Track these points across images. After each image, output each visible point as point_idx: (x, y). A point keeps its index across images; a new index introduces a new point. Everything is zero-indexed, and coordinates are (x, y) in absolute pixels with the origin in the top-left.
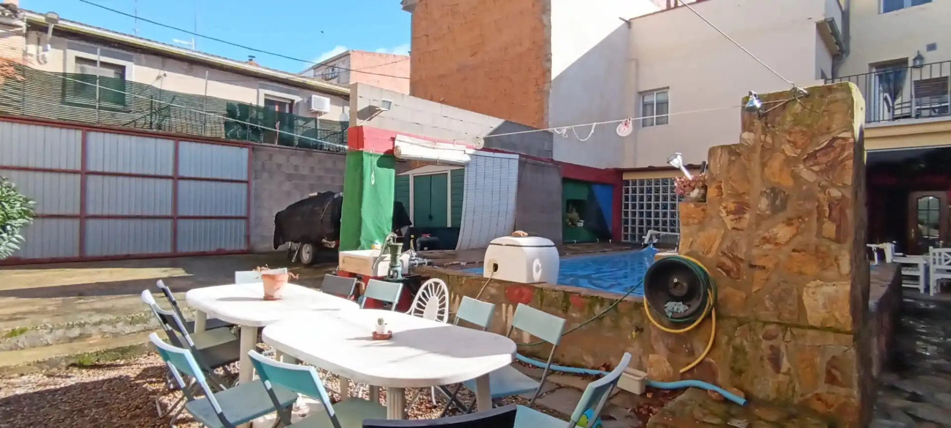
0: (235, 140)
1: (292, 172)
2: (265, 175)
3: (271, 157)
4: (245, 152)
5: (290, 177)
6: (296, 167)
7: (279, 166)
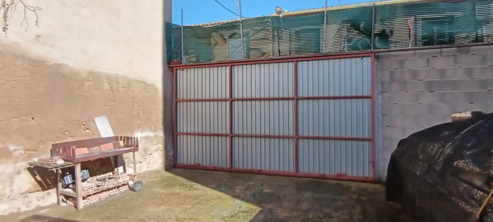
0: (357, 52)
1: (435, 78)
2: (396, 87)
3: (402, 63)
4: (367, 61)
5: (430, 87)
6: (442, 72)
7: (415, 73)
